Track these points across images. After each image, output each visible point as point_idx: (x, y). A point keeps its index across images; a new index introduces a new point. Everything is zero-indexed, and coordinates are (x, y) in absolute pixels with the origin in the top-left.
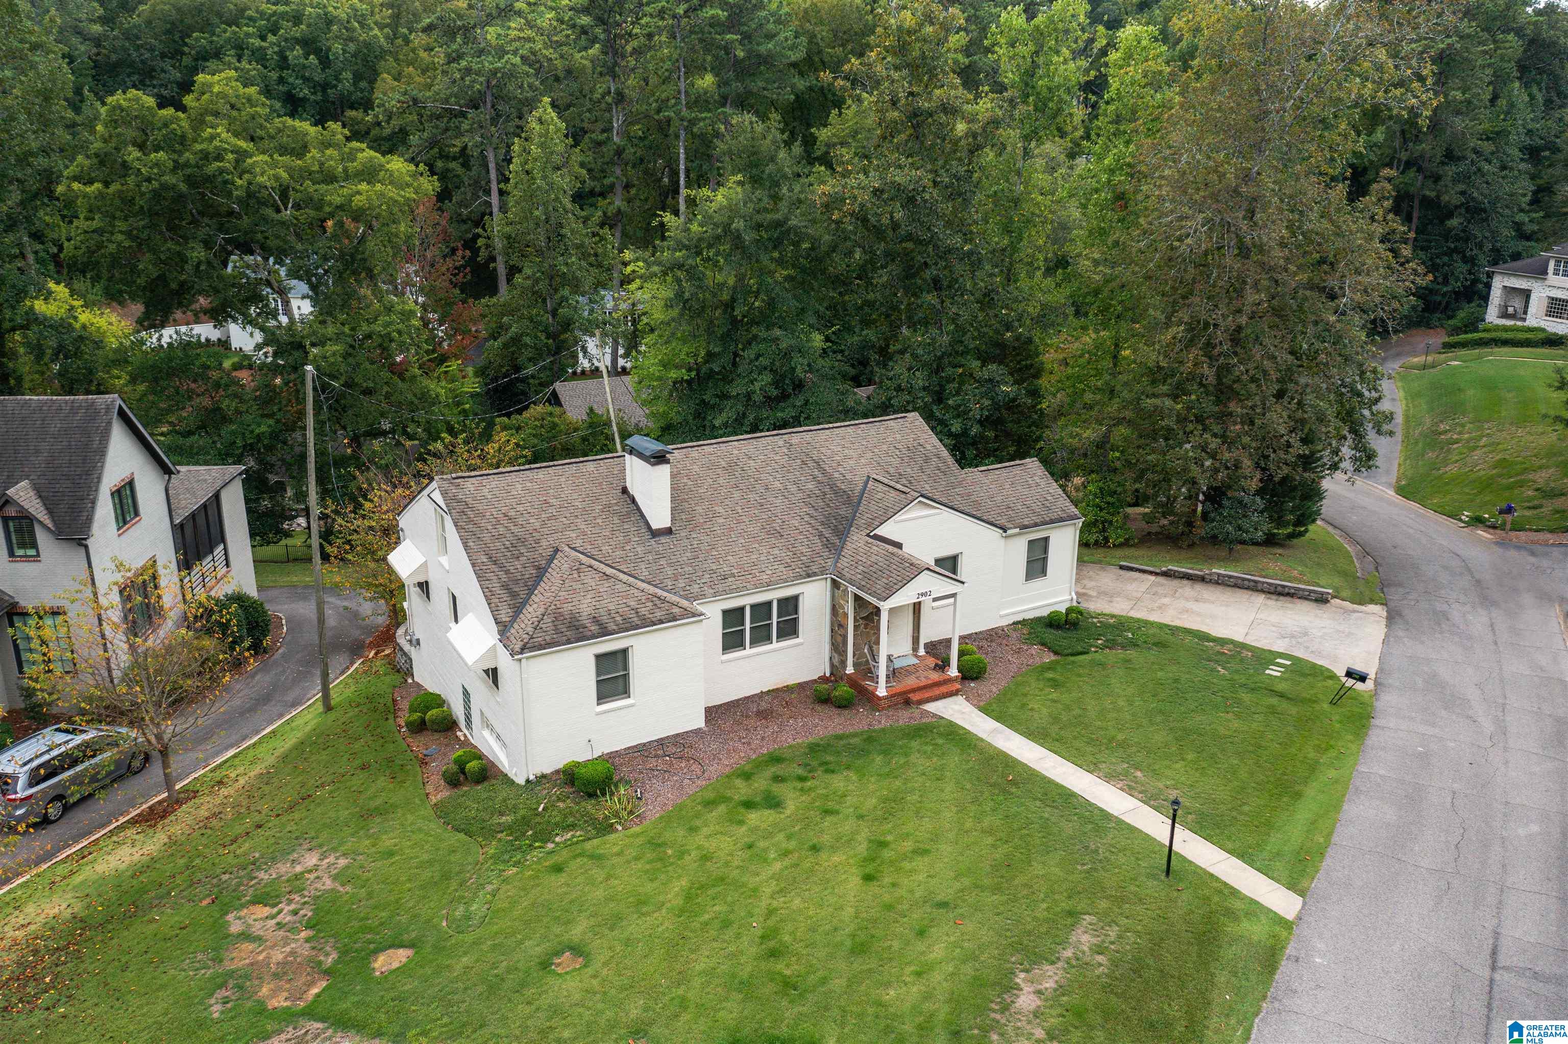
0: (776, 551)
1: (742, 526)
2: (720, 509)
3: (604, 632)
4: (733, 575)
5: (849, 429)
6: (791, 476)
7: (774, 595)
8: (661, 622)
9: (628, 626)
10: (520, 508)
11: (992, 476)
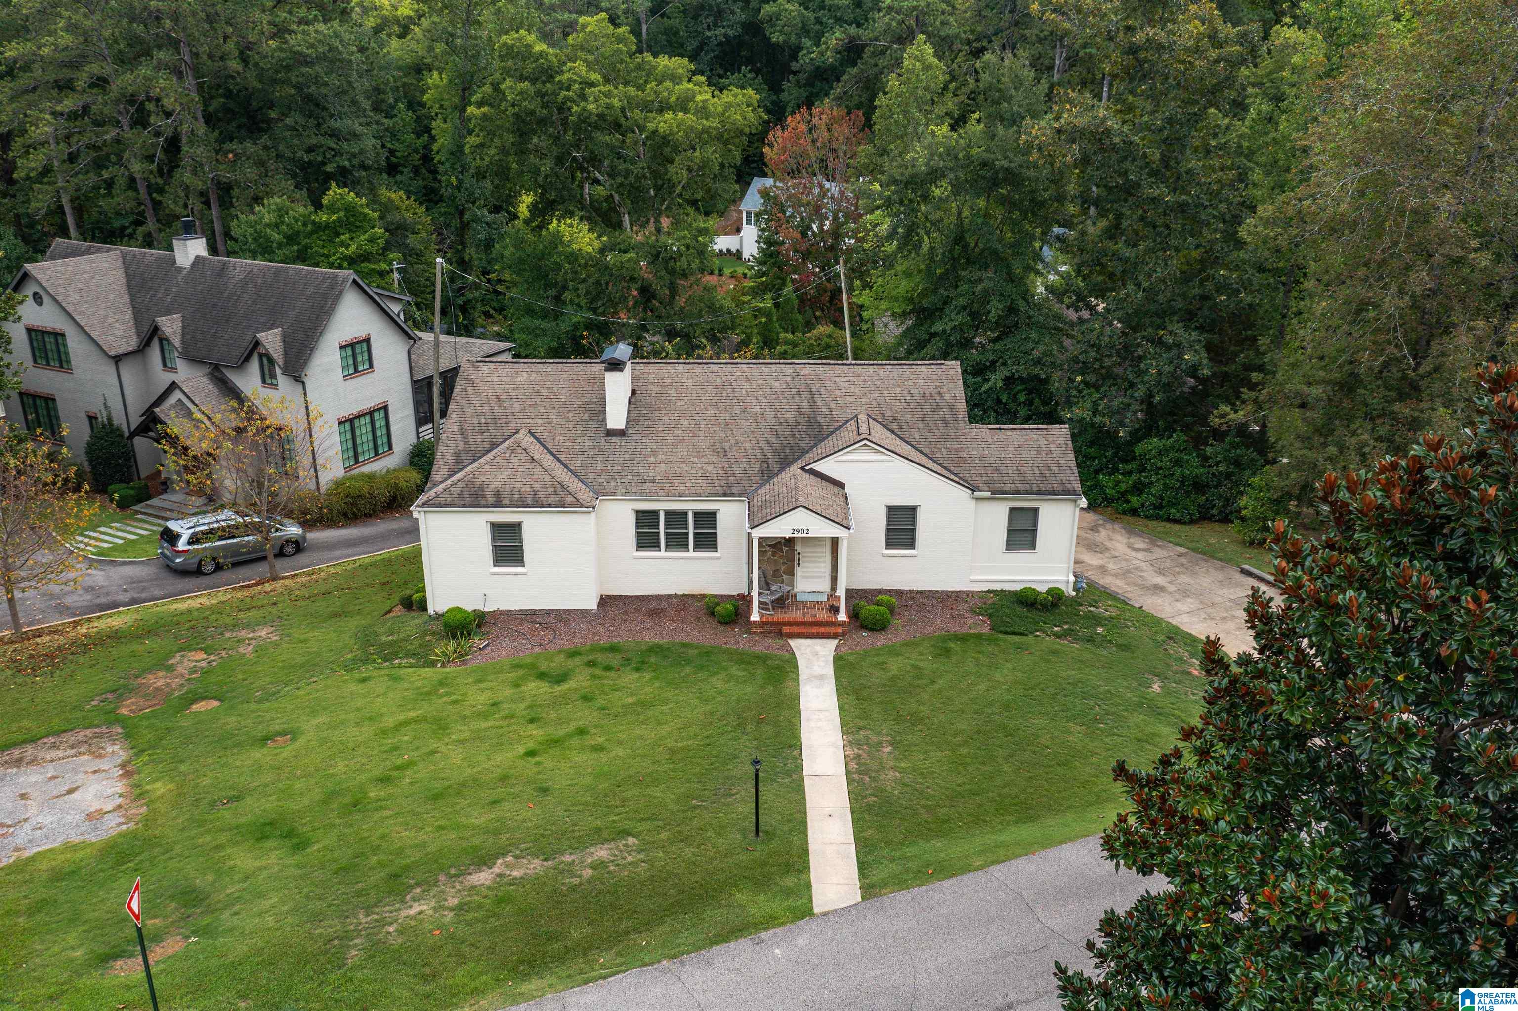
0: (710, 468)
1: (695, 440)
2: (685, 422)
3: (498, 504)
4: (654, 481)
5: (871, 368)
6: (777, 403)
7: (691, 507)
8: (550, 506)
9: (521, 504)
10: (513, 393)
11: (1001, 435)
